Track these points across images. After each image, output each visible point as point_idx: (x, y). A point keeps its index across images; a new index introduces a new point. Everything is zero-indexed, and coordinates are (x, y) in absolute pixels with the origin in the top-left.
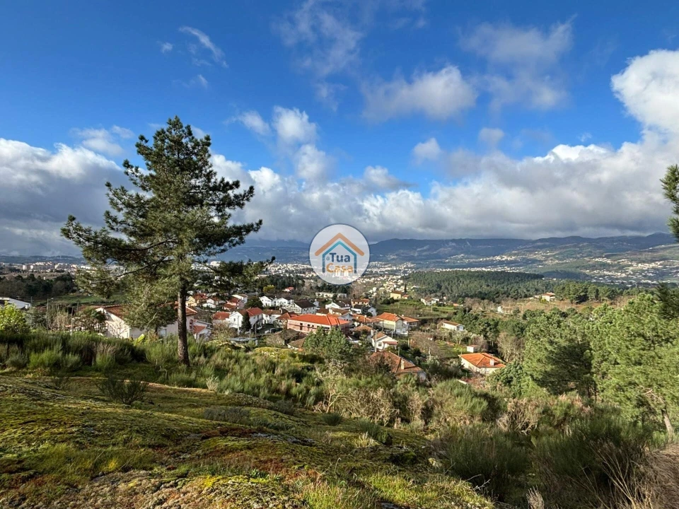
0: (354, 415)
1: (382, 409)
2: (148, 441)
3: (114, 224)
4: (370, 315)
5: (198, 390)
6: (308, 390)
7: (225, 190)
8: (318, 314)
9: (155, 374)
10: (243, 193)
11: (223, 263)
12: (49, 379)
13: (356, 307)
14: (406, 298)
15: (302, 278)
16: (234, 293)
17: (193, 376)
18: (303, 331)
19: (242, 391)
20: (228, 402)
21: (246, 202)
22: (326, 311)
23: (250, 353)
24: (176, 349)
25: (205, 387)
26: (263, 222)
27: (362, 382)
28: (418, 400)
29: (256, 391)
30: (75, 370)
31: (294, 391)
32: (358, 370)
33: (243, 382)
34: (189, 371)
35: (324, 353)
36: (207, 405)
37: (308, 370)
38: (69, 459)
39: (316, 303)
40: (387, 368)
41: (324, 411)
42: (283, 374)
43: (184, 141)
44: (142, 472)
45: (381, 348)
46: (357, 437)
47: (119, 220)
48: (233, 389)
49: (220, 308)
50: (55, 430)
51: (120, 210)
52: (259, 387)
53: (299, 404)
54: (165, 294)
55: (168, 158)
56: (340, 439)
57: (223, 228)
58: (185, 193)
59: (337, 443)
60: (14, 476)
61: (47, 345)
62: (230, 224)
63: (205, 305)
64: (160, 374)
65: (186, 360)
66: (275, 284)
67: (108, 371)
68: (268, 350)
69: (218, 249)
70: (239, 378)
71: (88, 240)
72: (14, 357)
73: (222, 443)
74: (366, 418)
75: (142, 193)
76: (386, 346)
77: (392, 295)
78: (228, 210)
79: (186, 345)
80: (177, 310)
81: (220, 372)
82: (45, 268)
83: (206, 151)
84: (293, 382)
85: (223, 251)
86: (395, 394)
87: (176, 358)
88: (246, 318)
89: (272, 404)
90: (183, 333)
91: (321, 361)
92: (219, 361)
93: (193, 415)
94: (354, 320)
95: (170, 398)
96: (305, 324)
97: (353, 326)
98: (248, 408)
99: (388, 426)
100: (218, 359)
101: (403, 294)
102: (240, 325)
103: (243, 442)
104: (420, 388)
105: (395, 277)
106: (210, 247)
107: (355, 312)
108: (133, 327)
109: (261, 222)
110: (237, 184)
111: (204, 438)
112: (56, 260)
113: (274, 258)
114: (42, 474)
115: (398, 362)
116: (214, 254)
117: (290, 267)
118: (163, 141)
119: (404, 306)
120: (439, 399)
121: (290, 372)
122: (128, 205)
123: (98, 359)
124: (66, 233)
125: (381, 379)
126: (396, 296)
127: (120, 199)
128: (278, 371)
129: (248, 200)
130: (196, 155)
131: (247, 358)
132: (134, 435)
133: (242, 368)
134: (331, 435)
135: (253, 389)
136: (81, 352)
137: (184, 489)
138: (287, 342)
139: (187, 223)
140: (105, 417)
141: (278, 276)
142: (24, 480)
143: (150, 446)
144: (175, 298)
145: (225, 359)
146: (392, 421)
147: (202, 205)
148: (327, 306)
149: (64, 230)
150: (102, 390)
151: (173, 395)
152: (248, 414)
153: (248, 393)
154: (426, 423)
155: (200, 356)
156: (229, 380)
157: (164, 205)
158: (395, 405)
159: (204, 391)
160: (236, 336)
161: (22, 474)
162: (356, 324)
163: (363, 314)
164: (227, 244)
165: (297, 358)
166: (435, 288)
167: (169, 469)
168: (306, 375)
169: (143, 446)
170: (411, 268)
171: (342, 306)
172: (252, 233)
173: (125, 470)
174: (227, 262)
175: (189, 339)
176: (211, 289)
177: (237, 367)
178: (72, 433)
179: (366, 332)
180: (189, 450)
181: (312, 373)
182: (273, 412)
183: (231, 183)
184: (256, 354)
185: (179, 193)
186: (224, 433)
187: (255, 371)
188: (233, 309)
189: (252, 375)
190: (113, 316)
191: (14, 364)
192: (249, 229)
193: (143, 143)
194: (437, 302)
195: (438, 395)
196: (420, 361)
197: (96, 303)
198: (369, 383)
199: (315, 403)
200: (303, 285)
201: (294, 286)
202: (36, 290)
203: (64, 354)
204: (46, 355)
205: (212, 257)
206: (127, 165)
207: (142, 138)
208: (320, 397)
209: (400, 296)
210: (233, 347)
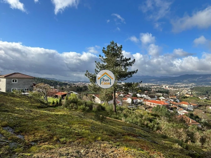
0: (171, 136)
1: (183, 136)
2: (108, 133)
3: (97, 72)
4: (177, 102)
5: (120, 120)
6: (154, 126)
7: (126, 61)
8: (157, 100)
9: (107, 114)
10: (132, 61)
11: (126, 83)
12: (82, 113)
13: (171, 99)
14: (192, 96)
15: (151, 88)
16: (129, 92)
17: (118, 116)
18: (151, 106)
19: (132, 123)
20: (128, 125)
21: (132, 64)
22: (160, 100)
23: (134, 111)
24: (113, 108)
25: (121, 120)
26: (138, 70)
27: (175, 125)
28: (198, 135)
29: (137, 123)
30: (88, 111)
31: (149, 125)
32: (173, 121)
33: (132, 120)
34: (116, 115)
35: (159, 114)
36: (122, 125)
37: (154, 119)
38: (89, 135)
39: (156, 97)
40: (185, 122)
41: (160, 133)
42: (145, 119)
43: (115, 47)
44: (107, 142)
45: (181, 114)
46: (174, 144)
47: (98, 71)
48: (129, 122)
49: (124, 97)
50: (85, 126)
51: (98, 68)
52: (137, 122)
53: (151, 130)
54: (110, 92)
55: (111, 53)
56: (168, 144)
57: (126, 72)
58: (115, 63)
59: (166, 145)
60: (78, 137)
61: (82, 104)
62: (128, 71)
63: (120, 95)
64: (109, 114)
65: (116, 111)
66: (142, 90)
67: (96, 112)
68: (140, 111)
69: (124, 79)
70: (131, 118)
71: (91, 77)
72: (75, 107)
73: (129, 138)
74: (176, 138)
75: (104, 63)
76: (184, 113)
77: (186, 95)
78: (127, 67)
79: (115, 107)
80: (113, 96)
81: (126, 116)
82: (80, 84)
83: (121, 50)
84: (149, 122)
85: (126, 79)
86: (188, 131)
87: (113, 110)
88: (133, 100)
89: (142, 128)
90: (115, 103)
91: (158, 116)
92: (125, 112)
93: (119, 128)
94: (171, 103)
95: (112, 122)
96: (152, 103)
97: (170, 106)
98: (135, 128)
99: (185, 142)
100: (124, 112)
101: (190, 95)
102: (131, 102)
103: (135, 139)
104: (199, 130)
105: (187, 88)
106: (122, 78)
107: (171, 100)
108: (101, 100)
109: (137, 70)
110: (130, 59)
111: (123, 135)
112: (83, 82)
113: (141, 82)
114: (83, 137)
115: (189, 120)
116: (123, 80)
117: (146, 84)
118: (109, 48)
119: (192, 100)
120: (208, 136)
121: (147, 119)
122: (100, 67)
123: (93, 109)
124: (86, 75)
125: (182, 125)
126: (187, 96)
127: (98, 65)
128: (144, 118)
129: (133, 63)
130: (118, 51)
131: (133, 113)
132: (104, 131)
133: (132, 115)
134: (164, 142)
135: (136, 122)
136: (89, 106)
137: (119, 149)
138: (146, 109)
139: (116, 71)
140: (97, 125)
141: (143, 87)
142: (80, 138)
143: (108, 135)
144: (112, 93)
145: (126, 112)
146: (187, 141)
147: (120, 66)
148: (160, 98)
149: (85, 74)
150: (95, 117)
151: (113, 121)
152: (135, 130)
153: (134, 123)
154: (202, 144)
155: (119, 110)
156: (128, 119)
157: (110, 66)
158: (188, 135)
159: (121, 121)
160: (130, 106)
161: (79, 137)
162: (171, 105)
163: (174, 101)
164: (127, 77)
165: (150, 114)
166: (205, 93)
167: (114, 143)
168: (153, 120)
169: (107, 135)
170: (194, 85)
171: (166, 98)
172: (134, 74)
173: (103, 140)
174: (127, 83)
175: (116, 105)
176: (121, 91)
177: (130, 115)
178: (89, 128)
179: (176, 108)
180: (119, 138)
181: (155, 120)
182: (143, 131)
183: (128, 59)
184: (136, 112)
185: (114, 63)
186: (129, 135)
187: (136, 117)
188: (128, 97)
189: (135, 118)
190: (96, 97)
191: (75, 108)
192: (133, 72)
193: (104, 49)
194: (206, 98)
195: (208, 134)
196: (198, 120)
197: (92, 94)
198: (178, 126)
199: (157, 130)
200: (151, 90)
201: (148, 91)
202: (79, 90)
203: (85, 107)
204: (82, 107)
205: (123, 81)
206: (100, 56)
207: (104, 48)
208: (158, 128)
209: (189, 96)
210: (129, 108)
